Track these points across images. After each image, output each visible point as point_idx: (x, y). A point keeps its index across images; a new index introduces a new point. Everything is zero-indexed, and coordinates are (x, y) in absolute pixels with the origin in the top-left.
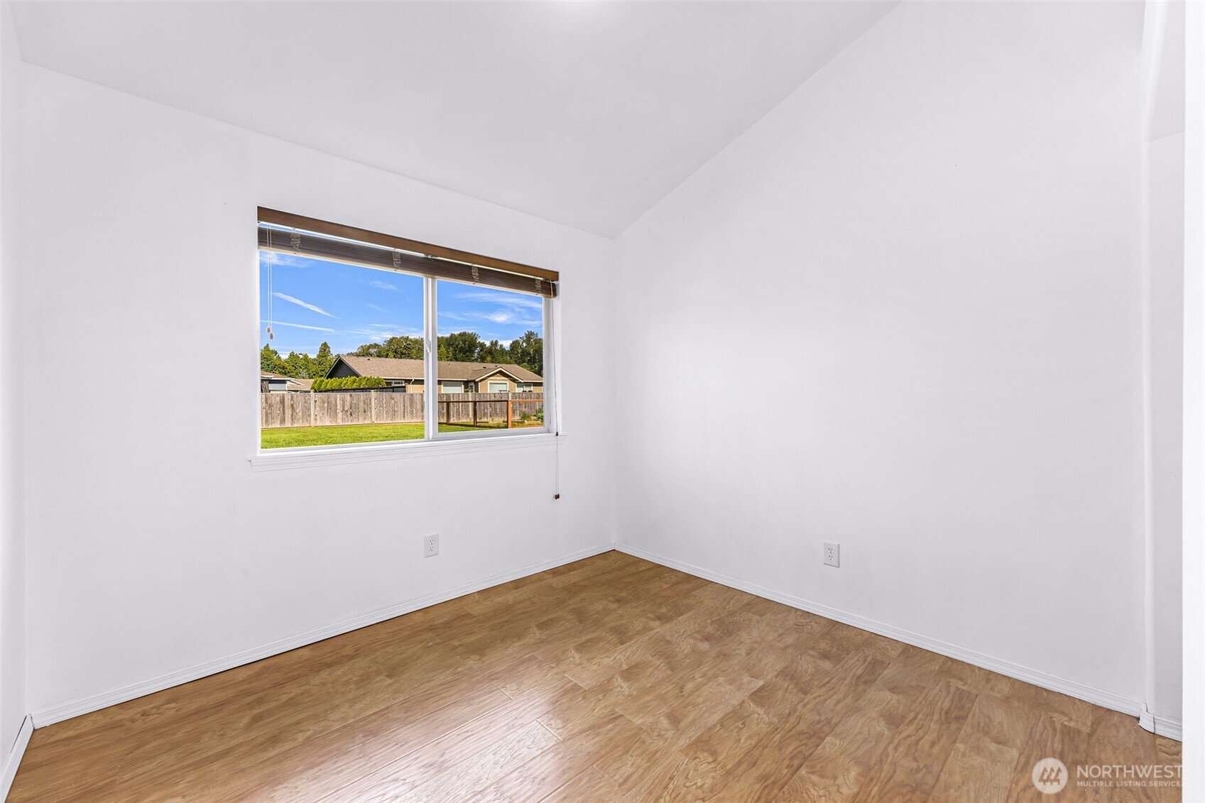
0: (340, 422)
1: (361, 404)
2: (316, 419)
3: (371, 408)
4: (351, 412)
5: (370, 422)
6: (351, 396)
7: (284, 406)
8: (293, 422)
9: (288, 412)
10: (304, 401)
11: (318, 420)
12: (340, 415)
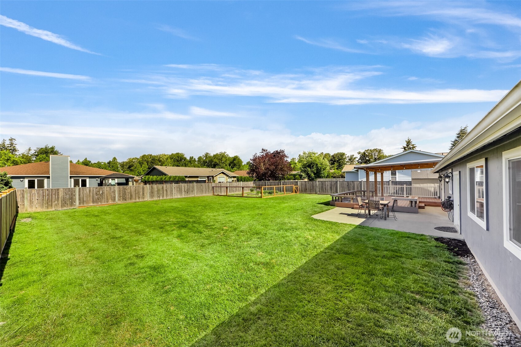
0: (183, 196)
1: (191, 188)
2: (175, 195)
3: (194, 190)
4: (187, 192)
5: (194, 196)
6: (187, 185)
7: (163, 190)
8: (167, 197)
9: (165, 192)
10: (170, 187)
11: (176, 196)
12: (183, 193)
